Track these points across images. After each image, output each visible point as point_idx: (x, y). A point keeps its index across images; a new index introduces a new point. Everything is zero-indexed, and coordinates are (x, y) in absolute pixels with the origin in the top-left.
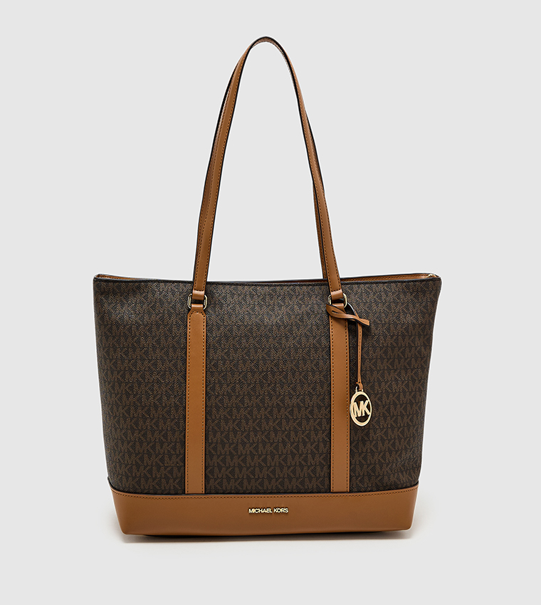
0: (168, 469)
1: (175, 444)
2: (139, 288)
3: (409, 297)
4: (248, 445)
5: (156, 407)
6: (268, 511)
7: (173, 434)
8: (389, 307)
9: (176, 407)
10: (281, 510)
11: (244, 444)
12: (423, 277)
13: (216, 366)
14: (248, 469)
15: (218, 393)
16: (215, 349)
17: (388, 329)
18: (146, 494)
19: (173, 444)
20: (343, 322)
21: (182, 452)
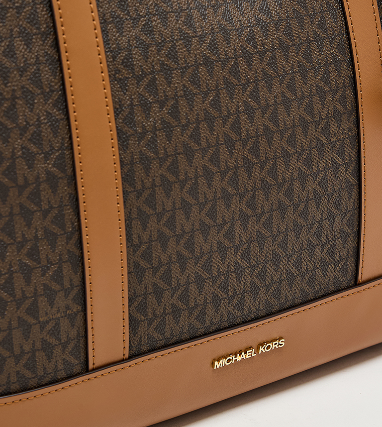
0: (49, 327)
1: (60, 268)
4: (213, 231)
6: (248, 355)
7: (53, 245)
9: (52, 180)
10: (273, 346)
11: (204, 230)
13: (128, 63)
14: (214, 282)
15: (144, 127)
16: (119, 24)
19: (54, 268)
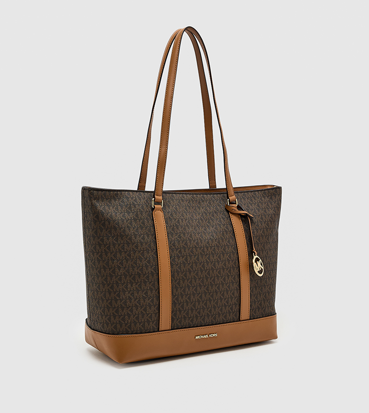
0: (149, 315)
1: (153, 299)
2: (117, 195)
3: (267, 199)
4: (196, 295)
5: (139, 275)
6: (206, 336)
7: (152, 292)
8: (258, 205)
9: (152, 274)
10: (214, 335)
11: (194, 294)
12: (269, 187)
13: (174, 245)
14: (196, 311)
15: (178, 263)
16: (172, 234)
17: (262, 218)
18: (135, 334)
20: (237, 215)
21: (157, 303)
